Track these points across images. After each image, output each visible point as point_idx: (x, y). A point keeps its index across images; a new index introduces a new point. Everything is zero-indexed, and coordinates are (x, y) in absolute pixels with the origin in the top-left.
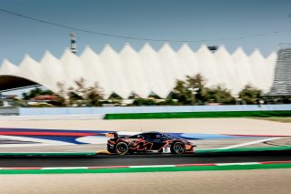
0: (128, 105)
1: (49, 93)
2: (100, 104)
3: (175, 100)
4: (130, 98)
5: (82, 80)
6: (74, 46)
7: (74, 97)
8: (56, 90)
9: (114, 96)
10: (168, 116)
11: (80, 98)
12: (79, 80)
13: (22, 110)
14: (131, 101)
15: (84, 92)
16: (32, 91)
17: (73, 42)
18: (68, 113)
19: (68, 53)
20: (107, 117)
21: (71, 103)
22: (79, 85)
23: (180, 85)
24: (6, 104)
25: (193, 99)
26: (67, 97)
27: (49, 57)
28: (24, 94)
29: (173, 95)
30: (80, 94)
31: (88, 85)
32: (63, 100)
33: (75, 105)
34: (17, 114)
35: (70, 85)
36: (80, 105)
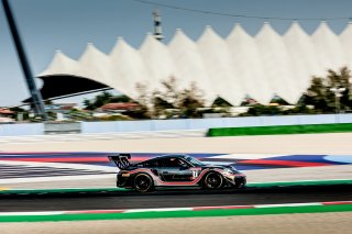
0: (241, 115)
1: (125, 99)
2: (200, 115)
3: (311, 107)
4: (244, 104)
5: (173, 80)
6: (159, 29)
7: (161, 104)
8: (134, 95)
9: (220, 102)
10: (301, 130)
11: (170, 106)
12: (167, 80)
13: (85, 125)
14: (244, 109)
15: (176, 97)
16: (98, 97)
17: (157, 24)
18: (153, 129)
19: (151, 40)
20: (211, 133)
21: (157, 114)
22: (169, 87)
23: (317, 84)
24: (60, 117)
25: (337, 104)
26: (150, 106)
27: (123, 48)
28: (87, 102)
29: (306, 99)
30: (170, 101)
31: (182, 86)
32: (145, 109)
33: (163, 117)
34: (79, 131)
35: (156, 88)
36: (169, 117)
